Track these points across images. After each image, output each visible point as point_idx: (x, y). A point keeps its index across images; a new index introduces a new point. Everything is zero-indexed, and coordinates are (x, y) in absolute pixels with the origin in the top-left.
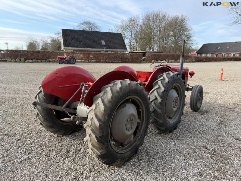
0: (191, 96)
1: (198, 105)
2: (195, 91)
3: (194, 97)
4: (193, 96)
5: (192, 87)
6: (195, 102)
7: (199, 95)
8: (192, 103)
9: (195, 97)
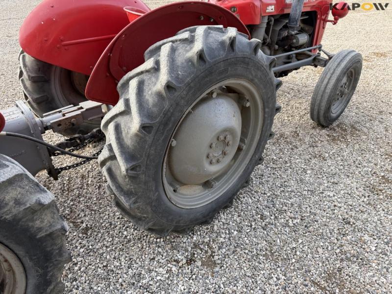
0: (317, 86)
1: (335, 110)
2: (333, 73)
3: (324, 91)
4: (322, 88)
5: (328, 56)
6: (324, 104)
7: (345, 80)
8: (316, 108)
9: (328, 91)
